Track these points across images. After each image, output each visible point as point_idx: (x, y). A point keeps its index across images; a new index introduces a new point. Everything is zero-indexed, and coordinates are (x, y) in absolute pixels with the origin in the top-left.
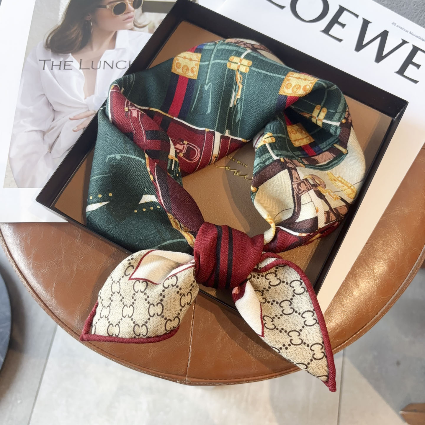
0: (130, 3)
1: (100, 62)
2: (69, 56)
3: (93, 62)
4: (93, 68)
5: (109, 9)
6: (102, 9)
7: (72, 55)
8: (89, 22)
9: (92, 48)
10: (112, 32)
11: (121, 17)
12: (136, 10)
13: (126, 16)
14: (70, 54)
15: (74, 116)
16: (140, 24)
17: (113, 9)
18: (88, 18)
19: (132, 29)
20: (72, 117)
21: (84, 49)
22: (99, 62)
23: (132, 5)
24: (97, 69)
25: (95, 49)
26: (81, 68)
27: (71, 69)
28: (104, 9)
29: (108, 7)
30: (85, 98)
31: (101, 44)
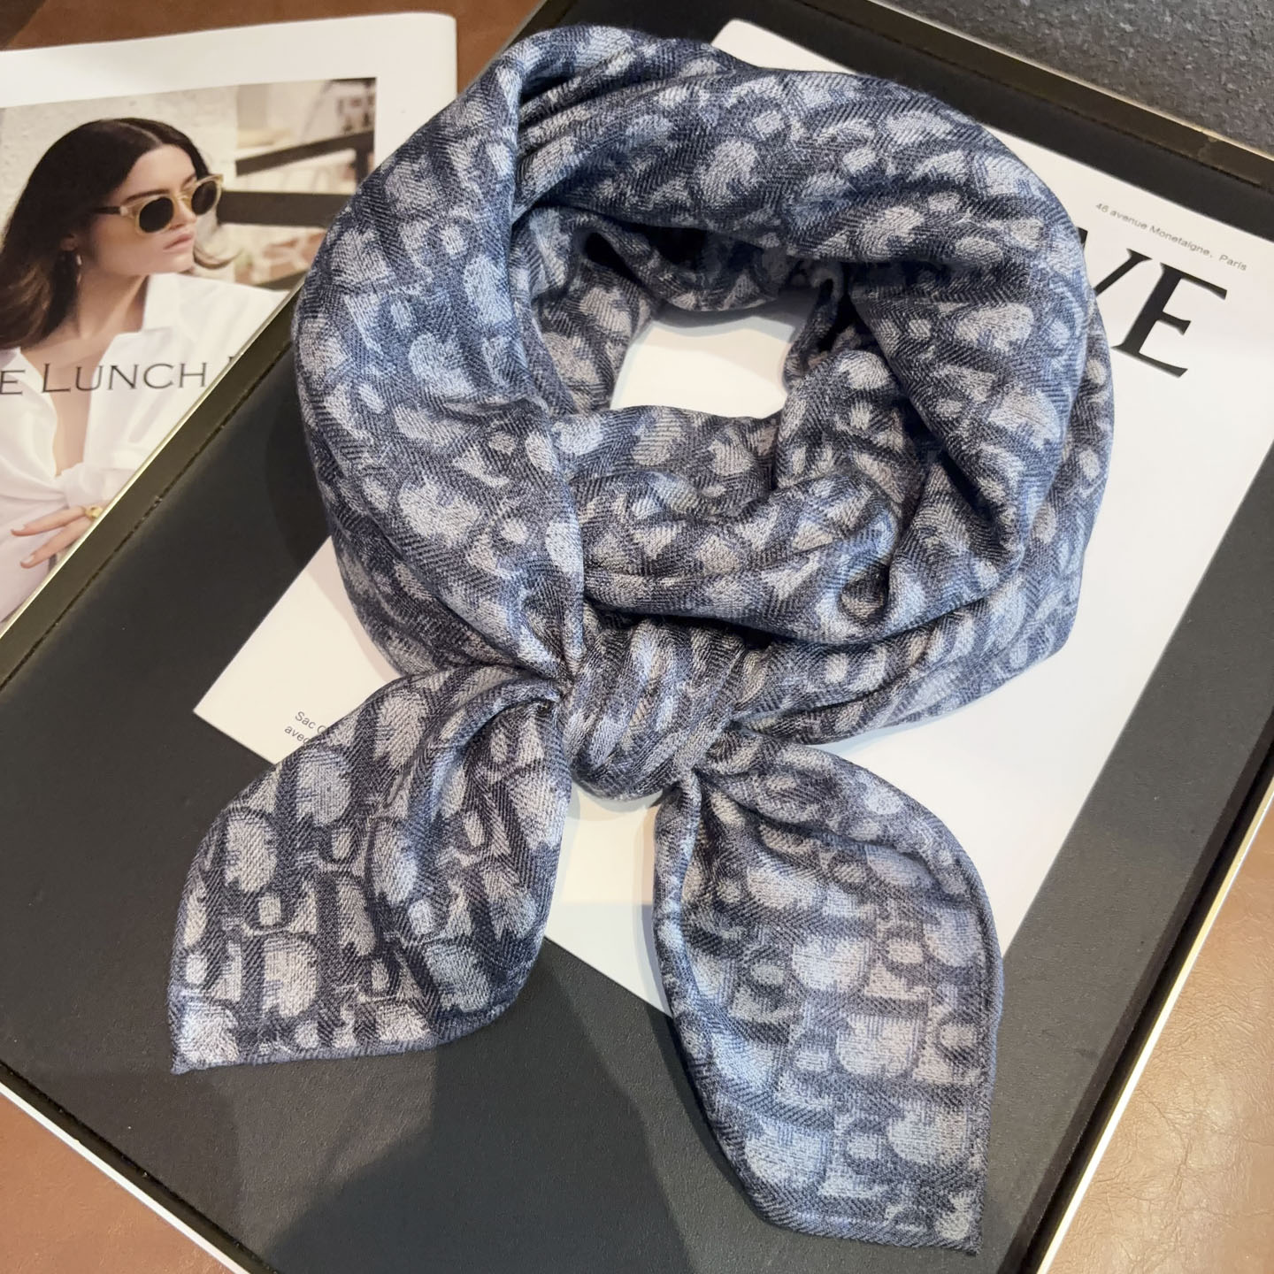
0: (183, 199)
1: (101, 367)
2: (13, 356)
3: (79, 369)
4: (81, 385)
5: (125, 217)
6: (109, 216)
7: (23, 350)
8: (70, 257)
9: (77, 329)
10: (133, 279)
11: (162, 237)
12: (200, 218)
13: (175, 235)
14: (17, 351)
15: (26, 526)
16: (211, 257)
17: (138, 216)
18: (69, 244)
19: (188, 272)
20: (20, 528)
21: (55, 336)
22: (98, 369)
23: (190, 203)
24: (90, 389)
25: (86, 333)
26: (48, 388)
27: (20, 393)
28: (115, 216)
29: (124, 210)
30: (58, 474)
31: (102, 318)
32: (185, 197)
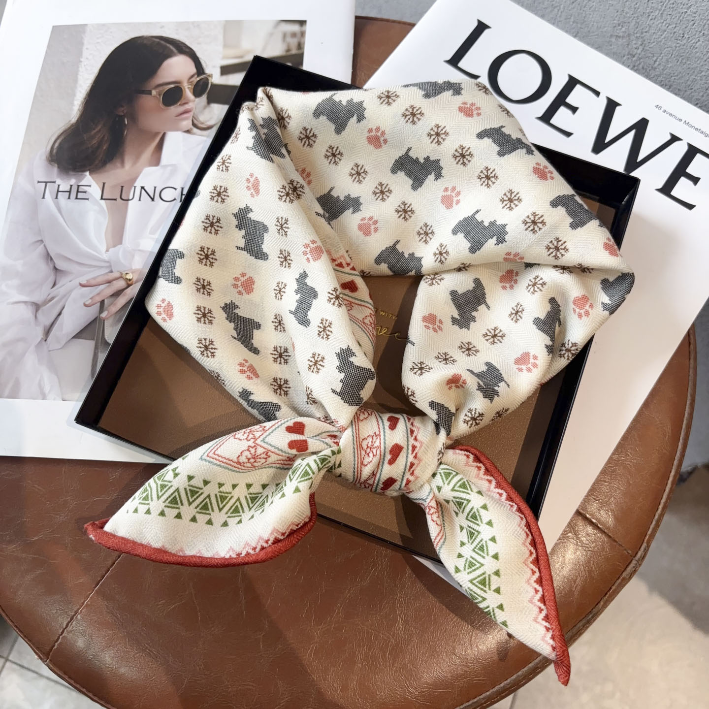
0: (189, 88)
1: (135, 187)
2: (86, 175)
3: (122, 187)
4: (123, 198)
5: (154, 96)
6: (144, 95)
7: (90, 174)
8: (122, 118)
9: (123, 163)
10: (157, 134)
11: (175, 110)
12: (197, 100)
13: (181, 109)
14: (87, 173)
15: (87, 281)
16: (202, 123)
17: (162, 97)
18: (121, 111)
19: (188, 132)
20: (84, 282)
21: (108, 166)
22: (133, 188)
23: (192, 90)
24: (128, 200)
25: (128, 165)
26: (104, 198)
27: (87, 199)
28: (149, 96)
29: (154, 92)
30: (107, 251)
31: (138, 157)
32: (190, 86)
